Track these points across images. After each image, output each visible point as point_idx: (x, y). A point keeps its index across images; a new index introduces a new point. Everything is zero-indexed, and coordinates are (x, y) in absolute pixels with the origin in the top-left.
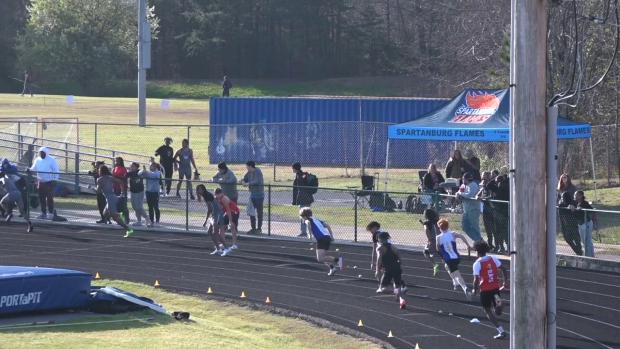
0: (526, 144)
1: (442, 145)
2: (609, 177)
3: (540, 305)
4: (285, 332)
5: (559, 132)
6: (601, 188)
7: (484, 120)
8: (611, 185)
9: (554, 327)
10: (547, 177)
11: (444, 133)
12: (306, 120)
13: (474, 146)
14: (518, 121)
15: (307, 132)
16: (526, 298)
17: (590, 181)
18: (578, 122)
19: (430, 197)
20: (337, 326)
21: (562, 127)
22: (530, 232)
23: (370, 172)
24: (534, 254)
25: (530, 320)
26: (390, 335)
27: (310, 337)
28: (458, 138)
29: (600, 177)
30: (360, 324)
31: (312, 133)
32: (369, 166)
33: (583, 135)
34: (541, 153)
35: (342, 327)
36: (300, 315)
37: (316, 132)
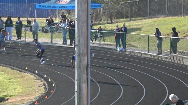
0: (81, 10)
1: (53, 11)
2: (107, 21)
3: (85, 62)
4: (2, 71)
5: (91, 6)
6: (105, 24)
7: (67, 2)
8: (108, 23)
9: (90, 69)
10: (87, 21)
11: (54, 7)
12: (9, 2)
13: (64, 11)
14: (78, 3)
15: (9, 6)
16: (81, 60)
17: (101, 22)
18: (97, 3)
19: (50, 27)
20: (19, 69)
21: (92, 5)
22: (82, 38)
23: (30, 19)
24: (83, 46)
25: (82, 66)
26: (37, 72)
27: (10, 73)
28: (59, 8)
29: (104, 21)
30: (27, 68)
31: (10, 6)
32: (29, 17)
33: (99, 7)
34: (86, 13)
35: (20, 69)
36: (7, 66)
37: (12, 6)
